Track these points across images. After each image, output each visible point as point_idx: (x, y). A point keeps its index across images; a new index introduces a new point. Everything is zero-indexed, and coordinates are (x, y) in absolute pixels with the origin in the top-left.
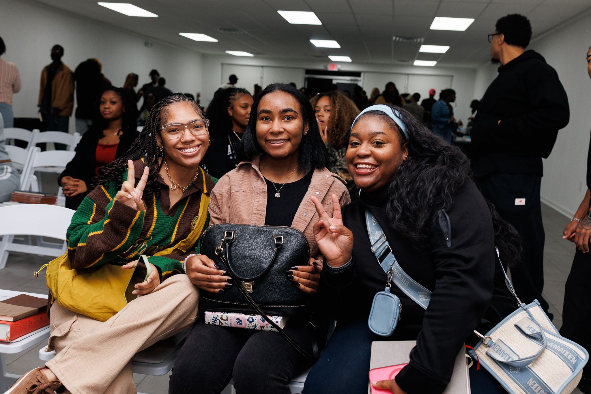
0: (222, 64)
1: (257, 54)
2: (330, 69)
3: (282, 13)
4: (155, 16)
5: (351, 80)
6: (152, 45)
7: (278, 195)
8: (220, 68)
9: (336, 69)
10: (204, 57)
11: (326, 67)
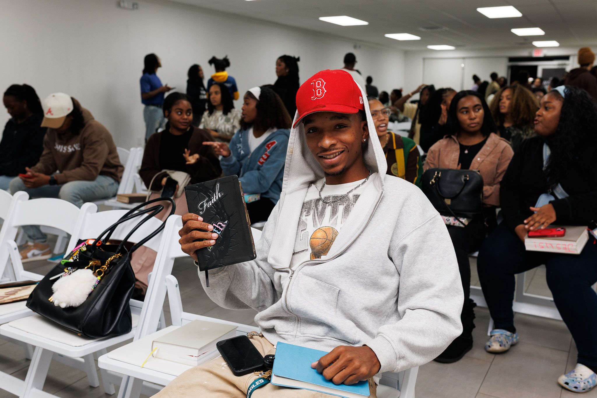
0: (424, 59)
1: (458, 47)
2: (535, 54)
3: (481, 10)
4: (365, 23)
5: (559, 65)
6: (360, 47)
7: (466, 152)
8: (421, 62)
9: (541, 55)
10: (406, 53)
11: (531, 53)
